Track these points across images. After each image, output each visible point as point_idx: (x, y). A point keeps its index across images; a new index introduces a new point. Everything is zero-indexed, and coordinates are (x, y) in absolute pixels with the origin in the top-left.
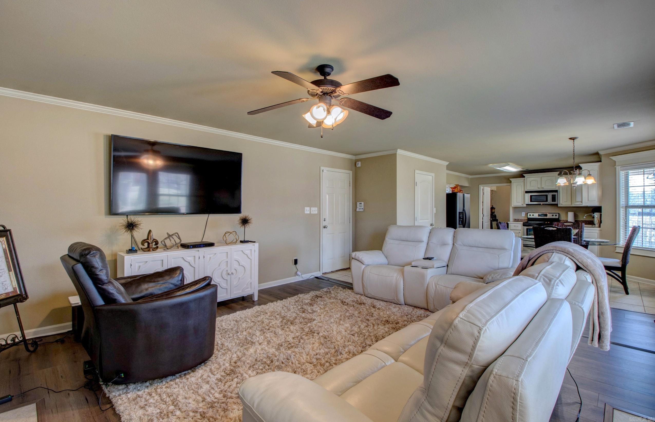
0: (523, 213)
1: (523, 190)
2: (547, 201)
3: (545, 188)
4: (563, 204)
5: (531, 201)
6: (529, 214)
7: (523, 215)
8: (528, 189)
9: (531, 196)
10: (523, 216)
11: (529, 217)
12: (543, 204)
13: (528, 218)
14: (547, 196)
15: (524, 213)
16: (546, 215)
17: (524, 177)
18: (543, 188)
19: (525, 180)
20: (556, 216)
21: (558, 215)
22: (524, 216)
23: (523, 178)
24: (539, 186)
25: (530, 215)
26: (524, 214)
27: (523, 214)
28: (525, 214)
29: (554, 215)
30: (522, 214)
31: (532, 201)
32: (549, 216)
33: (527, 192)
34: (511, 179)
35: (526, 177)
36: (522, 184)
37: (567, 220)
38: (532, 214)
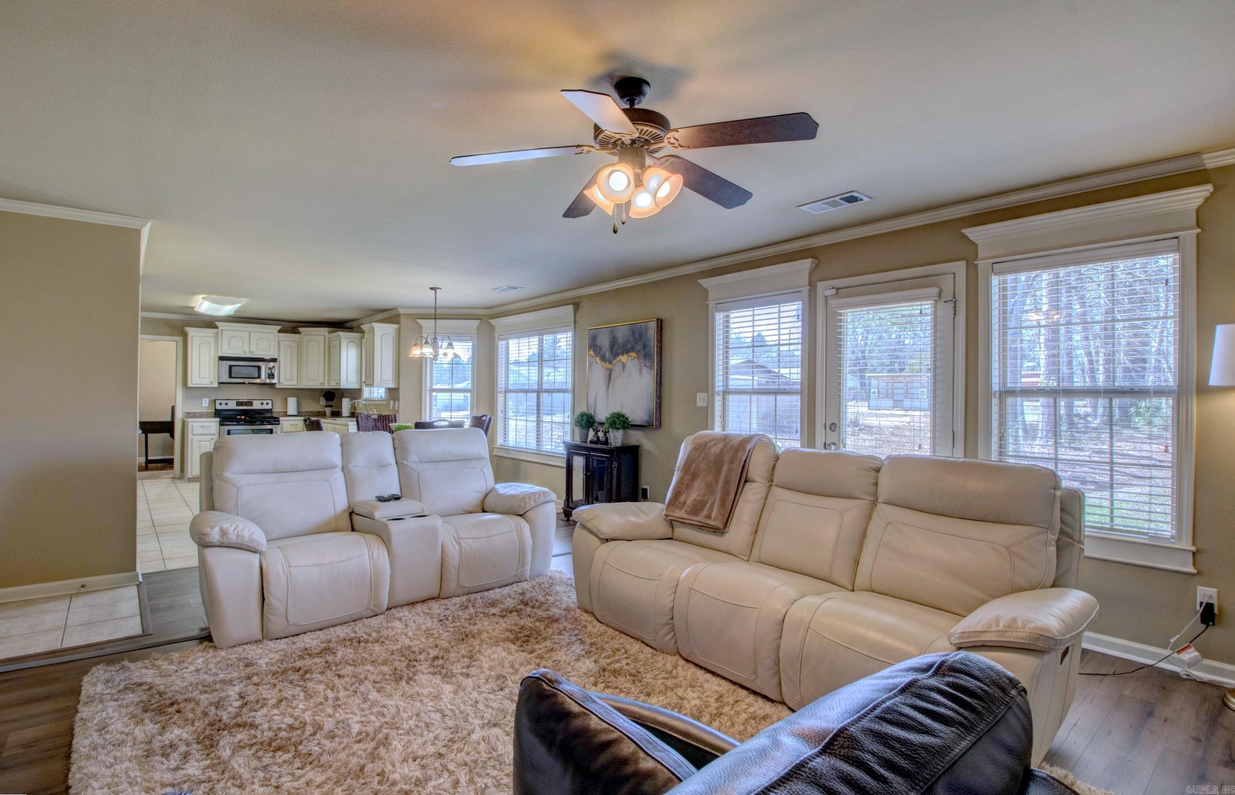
0: (204, 399)
1: (213, 353)
2: (259, 377)
3: (256, 353)
4: (285, 383)
5: (230, 377)
6: (218, 402)
8: (223, 352)
9: (231, 367)
10: (204, 405)
11: (218, 407)
12: (249, 383)
13: (216, 410)
14: (259, 368)
15: (207, 400)
16: (250, 403)
17: (216, 327)
18: (252, 352)
19: (217, 333)
20: (267, 404)
21: (270, 402)
22: (207, 405)
23: (215, 330)
24: (246, 349)
25: (220, 404)
26: (208, 402)
28: (210, 402)
29: (265, 402)
30: (204, 402)
31: (233, 376)
32: (257, 405)
33: (222, 359)
34: (188, 329)
35: (220, 328)
36: (212, 341)
37: (286, 412)
38: (224, 402)
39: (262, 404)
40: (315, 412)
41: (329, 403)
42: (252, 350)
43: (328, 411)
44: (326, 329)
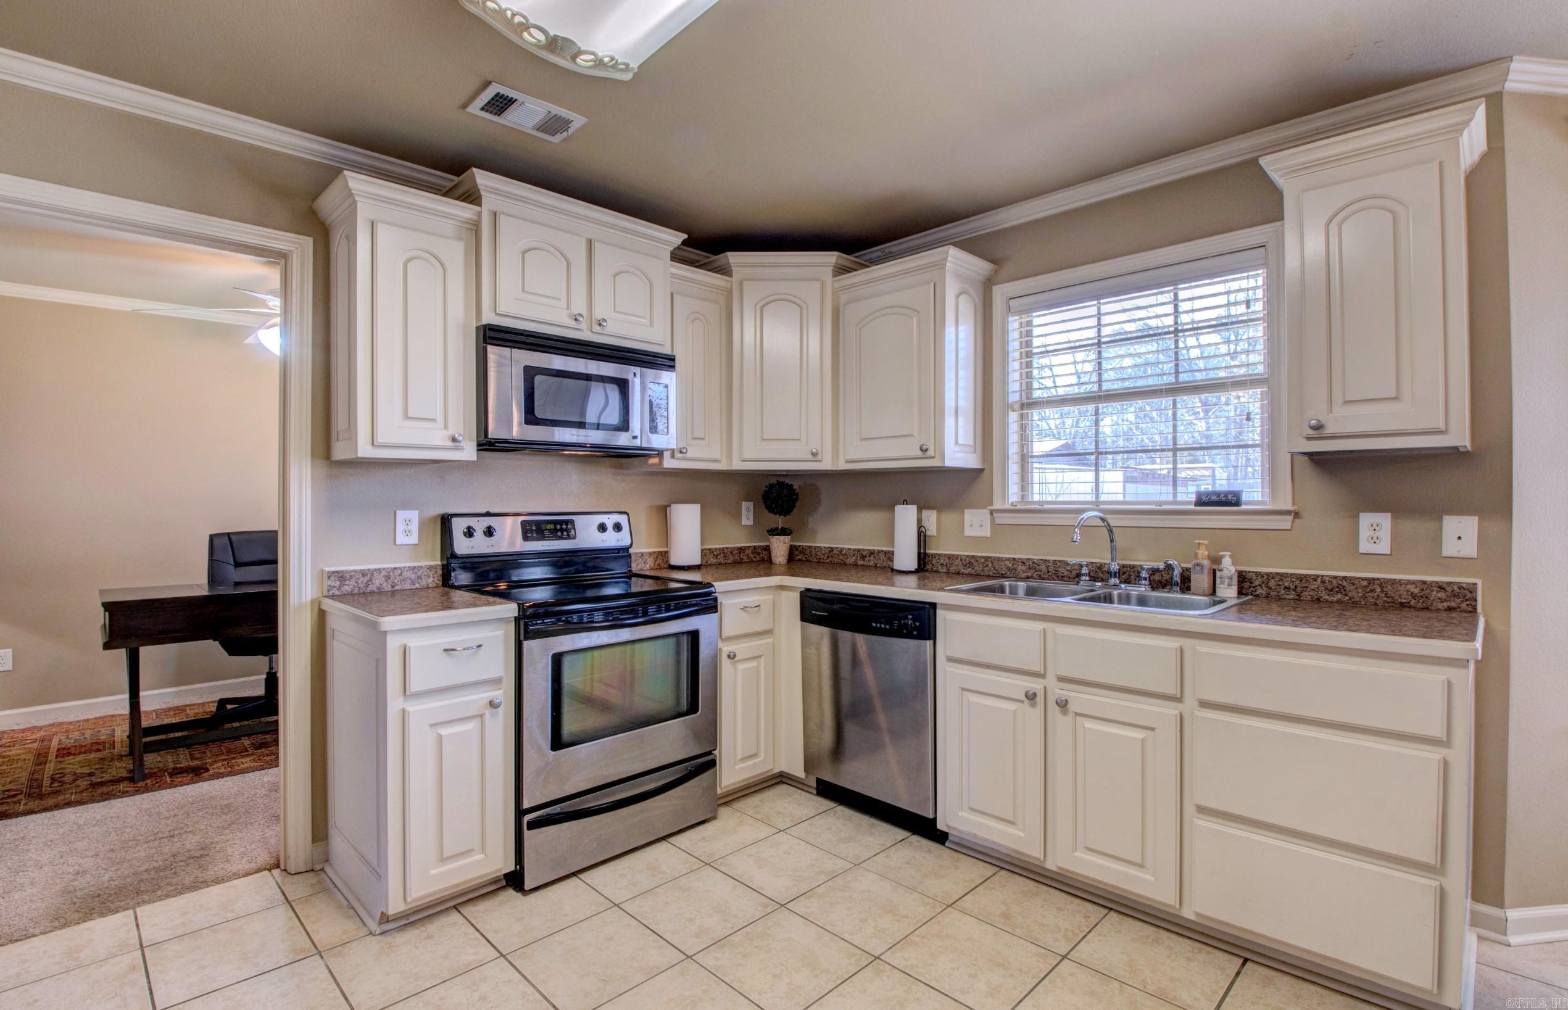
0: (402, 515)
5: (531, 417)
6: (459, 526)
7: (407, 533)
8: (502, 308)
9: (530, 373)
10: (401, 539)
11: (460, 545)
13: (450, 556)
14: (625, 387)
15: (414, 515)
16: (568, 528)
17: (472, 197)
18: (599, 325)
19: (475, 227)
20: (618, 528)
22: (414, 539)
23: (464, 211)
24: (580, 305)
25: (469, 533)
26: (415, 527)
27: (408, 522)
28: (423, 524)
29: (610, 520)
30: (400, 527)
31: (539, 413)
32: (587, 534)
33: (497, 336)
35: (489, 201)
36: (455, 253)
37: (664, 555)
38: (480, 525)
39: (602, 528)
40: (732, 550)
41: (780, 521)
42: (599, 314)
43: (780, 547)
44: (831, 258)
